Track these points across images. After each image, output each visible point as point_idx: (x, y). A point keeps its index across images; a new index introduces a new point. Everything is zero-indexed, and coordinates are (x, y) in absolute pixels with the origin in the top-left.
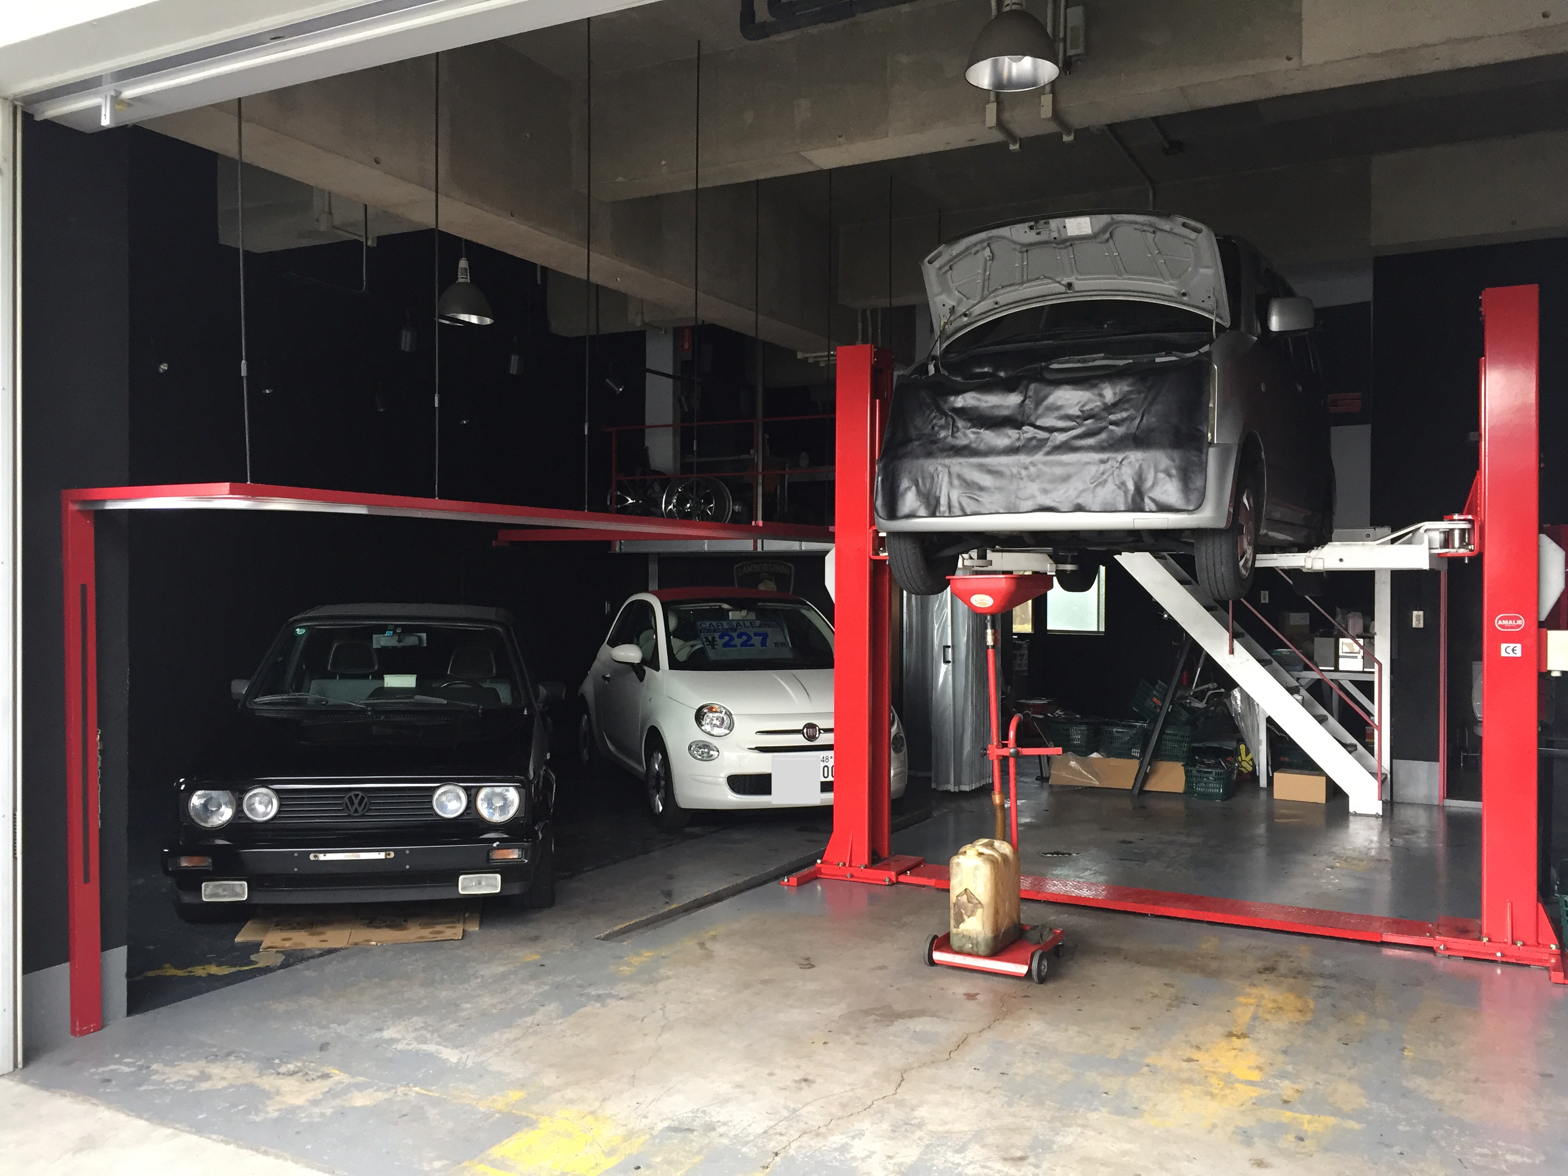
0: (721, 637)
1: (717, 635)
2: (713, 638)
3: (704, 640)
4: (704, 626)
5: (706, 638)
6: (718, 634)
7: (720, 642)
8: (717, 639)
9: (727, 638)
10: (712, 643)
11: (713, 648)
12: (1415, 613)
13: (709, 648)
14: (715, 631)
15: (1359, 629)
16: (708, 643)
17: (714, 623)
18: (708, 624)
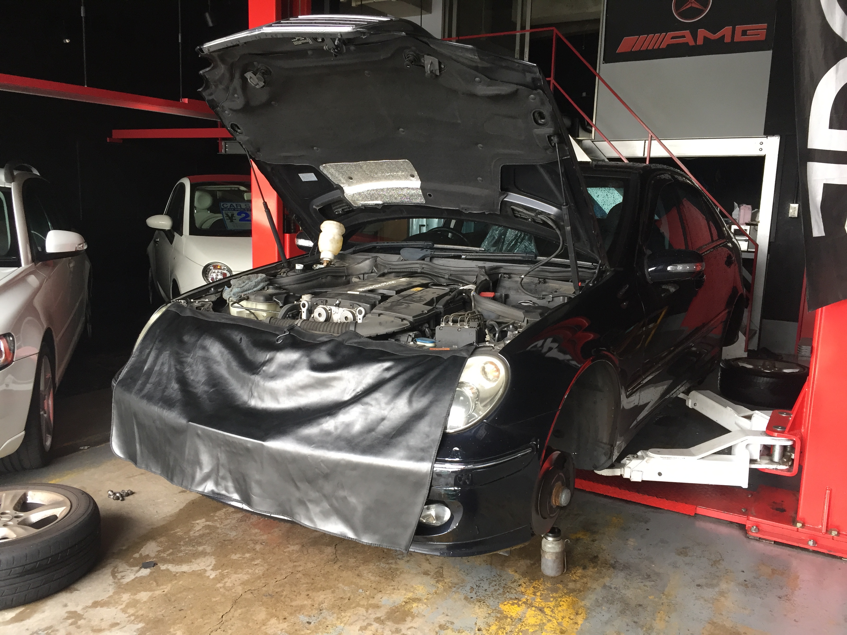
0: (239, 214)
1: (235, 213)
2: (233, 215)
3: (225, 215)
4: (225, 206)
5: (227, 215)
6: (237, 212)
7: (237, 218)
8: (235, 215)
9: (244, 215)
10: (231, 219)
11: (232, 221)
12: (792, 205)
13: (228, 222)
14: (234, 210)
15: (748, 219)
16: (228, 218)
17: (234, 204)
18: (229, 204)
